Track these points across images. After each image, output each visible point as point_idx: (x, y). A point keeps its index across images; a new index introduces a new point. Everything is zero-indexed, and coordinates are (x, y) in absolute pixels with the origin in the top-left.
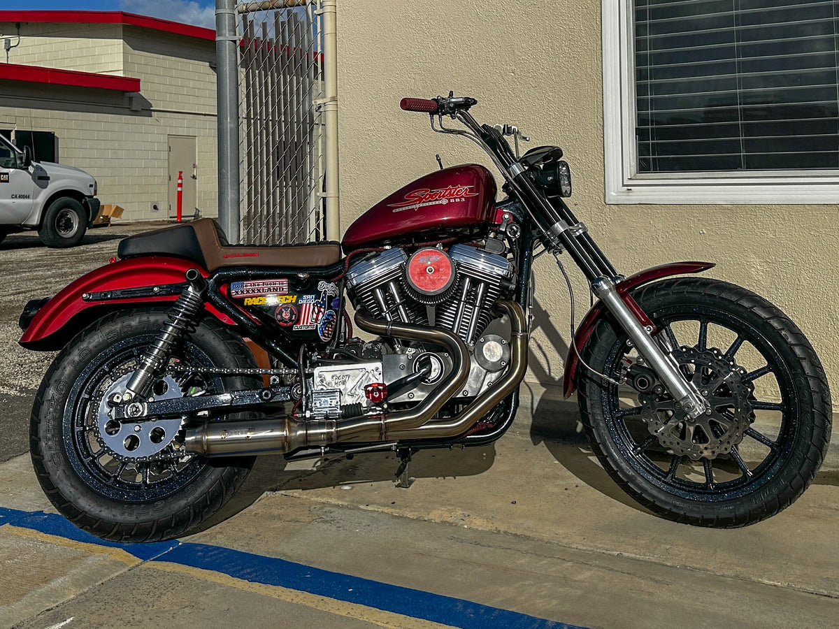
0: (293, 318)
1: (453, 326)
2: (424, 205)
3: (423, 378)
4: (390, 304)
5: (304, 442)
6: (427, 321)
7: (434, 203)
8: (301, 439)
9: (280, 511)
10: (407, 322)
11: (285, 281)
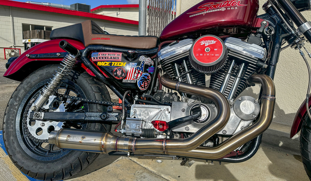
0: (123, 75)
1: (220, 88)
2: (210, 11)
3: (196, 120)
4: (181, 72)
5: (114, 149)
6: (205, 85)
7: (216, 10)
8: (113, 147)
9: (121, 171)
10: (191, 83)
11: (121, 54)
